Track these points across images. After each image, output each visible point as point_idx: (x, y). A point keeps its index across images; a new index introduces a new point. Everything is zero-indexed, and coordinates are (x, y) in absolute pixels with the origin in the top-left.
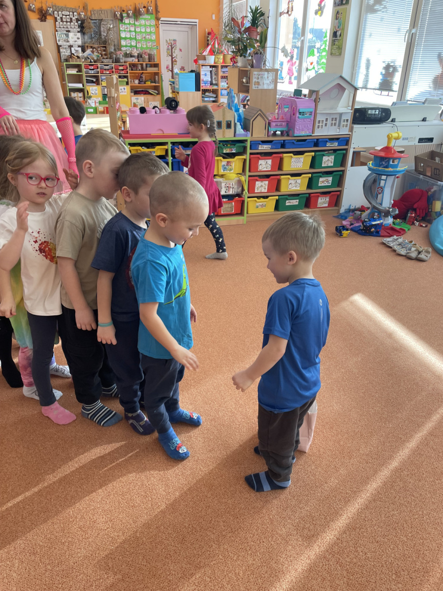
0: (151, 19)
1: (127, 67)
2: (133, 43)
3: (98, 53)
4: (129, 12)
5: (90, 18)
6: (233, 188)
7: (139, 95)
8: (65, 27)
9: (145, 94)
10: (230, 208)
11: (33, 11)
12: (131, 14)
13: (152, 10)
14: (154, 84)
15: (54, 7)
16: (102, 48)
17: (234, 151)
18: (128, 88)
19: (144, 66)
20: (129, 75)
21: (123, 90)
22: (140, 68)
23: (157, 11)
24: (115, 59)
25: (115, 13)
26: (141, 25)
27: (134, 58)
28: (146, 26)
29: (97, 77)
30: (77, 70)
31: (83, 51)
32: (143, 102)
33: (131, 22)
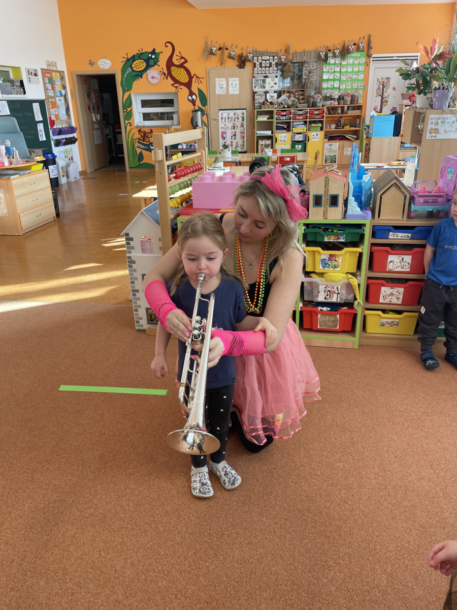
0: (361, 56)
1: (324, 111)
2: (336, 85)
3: (295, 97)
4: (336, 51)
5: (291, 62)
6: (338, 293)
7: (334, 141)
8: (263, 72)
9: (342, 140)
10: (333, 322)
11: (233, 58)
12: (337, 53)
13: (363, 47)
14: (354, 129)
15: (255, 53)
16: (300, 93)
17: (342, 240)
18: (321, 134)
19: (346, 108)
20: (324, 119)
21: (315, 136)
22: (340, 111)
23: (369, 47)
24: (312, 103)
25: (319, 54)
26: (347, 65)
27: (333, 101)
28: (353, 65)
29: (288, 124)
30: (268, 116)
31: (279, 96)
32: (338, 148)
33: (336, 62)
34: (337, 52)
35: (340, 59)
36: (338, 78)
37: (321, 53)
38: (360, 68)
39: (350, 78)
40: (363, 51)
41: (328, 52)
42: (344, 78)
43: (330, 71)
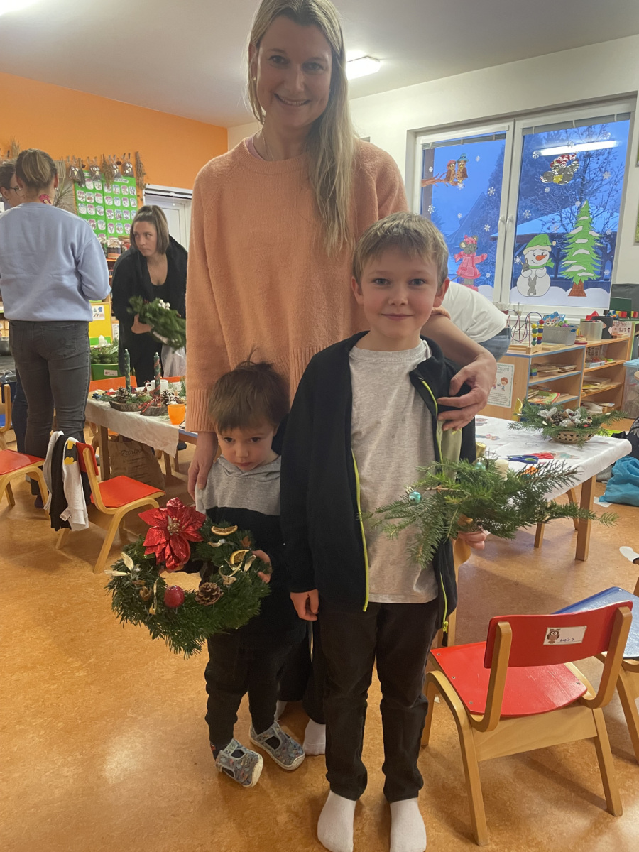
0: (130, 184)
2: (101, 227)
4: (94, 169)
13: (133, 169)
18: (106, 308)
21: (98, 311)
23: (139, 171)
25: (69, 169)
26: (113, 194)
28: (122, 197)
33: (96, 188)
34: (97, 170)
35: (101, 184)
36: (102, 215)
37: (73, 169)
38: (132, 203)
39: (120, 217)
40: (132, 176)
41: (84, 169)
42: (111, 216)
43: (88, 201)
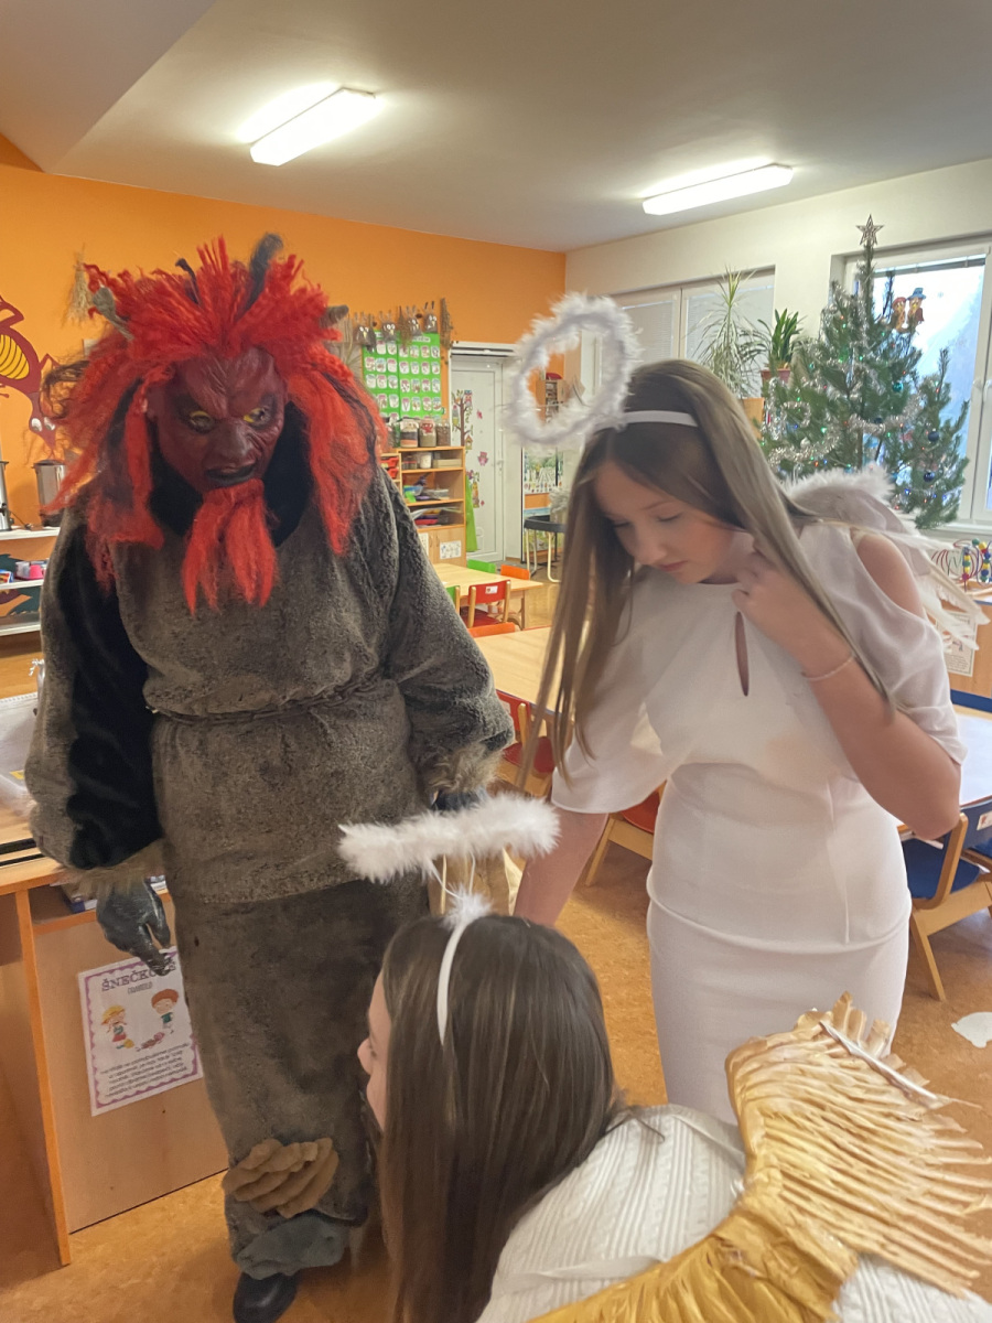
0: (432, 343)
1: (397, 462)
2: (394, 402)
4: (389, 327)
13: (435, 322)
20: (400, 480)
23: (446, 324)
25: (356, 330)
26: (411, 359)
28: (420, 361)
33: (390, 352)
34: (391, 328)
35: (394, 346)
36: (395, 387)
38: (434, 369)
39: (418, 389)
40: (435, 332)
41: (375, 329)
42: (406, 388)
43: (379, 370)
